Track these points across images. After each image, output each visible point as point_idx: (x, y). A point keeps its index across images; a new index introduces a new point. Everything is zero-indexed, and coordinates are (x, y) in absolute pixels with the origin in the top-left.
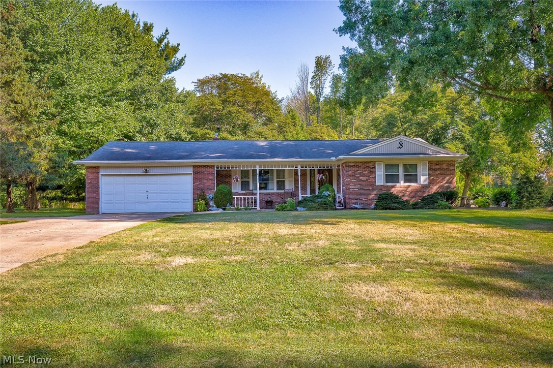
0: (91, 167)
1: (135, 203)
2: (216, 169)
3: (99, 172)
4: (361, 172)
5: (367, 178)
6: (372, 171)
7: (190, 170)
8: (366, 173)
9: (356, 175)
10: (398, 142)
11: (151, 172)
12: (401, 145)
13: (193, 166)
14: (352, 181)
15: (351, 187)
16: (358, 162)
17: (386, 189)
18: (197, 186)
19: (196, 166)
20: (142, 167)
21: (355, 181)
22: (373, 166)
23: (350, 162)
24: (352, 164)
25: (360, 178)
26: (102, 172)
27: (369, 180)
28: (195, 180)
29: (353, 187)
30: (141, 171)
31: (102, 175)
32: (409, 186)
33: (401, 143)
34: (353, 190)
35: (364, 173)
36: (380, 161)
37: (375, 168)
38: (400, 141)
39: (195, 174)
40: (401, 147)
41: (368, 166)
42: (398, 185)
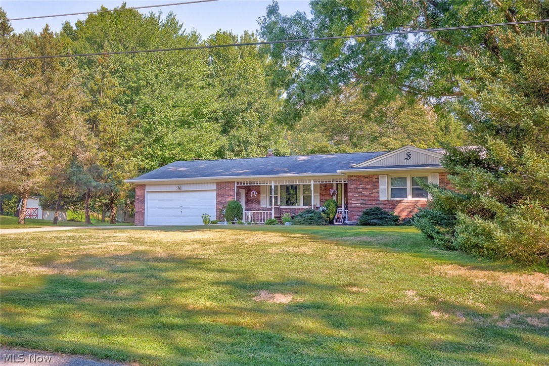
0: (139, 185)
1: (171, 216)
2: (236, 185)
3: (145, 190)
4: (364, 186)
5: (370, 192)
6: (376, 185)
7: (214, 187)
8: (369, 187)
9: (359, 190)
10: (405, 153)
11: (184, 188)
12: (409, 156)
13: (217, 183)
14: (355, 195)
15: (353, 202)
16: (361, 176)
17: (390, 204)
18: (220, 201)
19: (219, 183)
20: (176, 184)
21: (357, 195)
22: (376, 180)
23: (352, 176)
24: (355, 178)
25: (363, 192)
26: (147, 189)
27: (372, 195)
28: (218, 195)
29: (355, 202)
30: (175, 188)
31: (148, 192)
32: (417, 202)
33: (409, 154)
34: (355, 205)
35: (367, 187)
36: (384, 174)
37: (378, 181)
38: (407, 151)
39: (218, 190)
40: (408, 158)
41: (372, 180)
42: (405, 200)
